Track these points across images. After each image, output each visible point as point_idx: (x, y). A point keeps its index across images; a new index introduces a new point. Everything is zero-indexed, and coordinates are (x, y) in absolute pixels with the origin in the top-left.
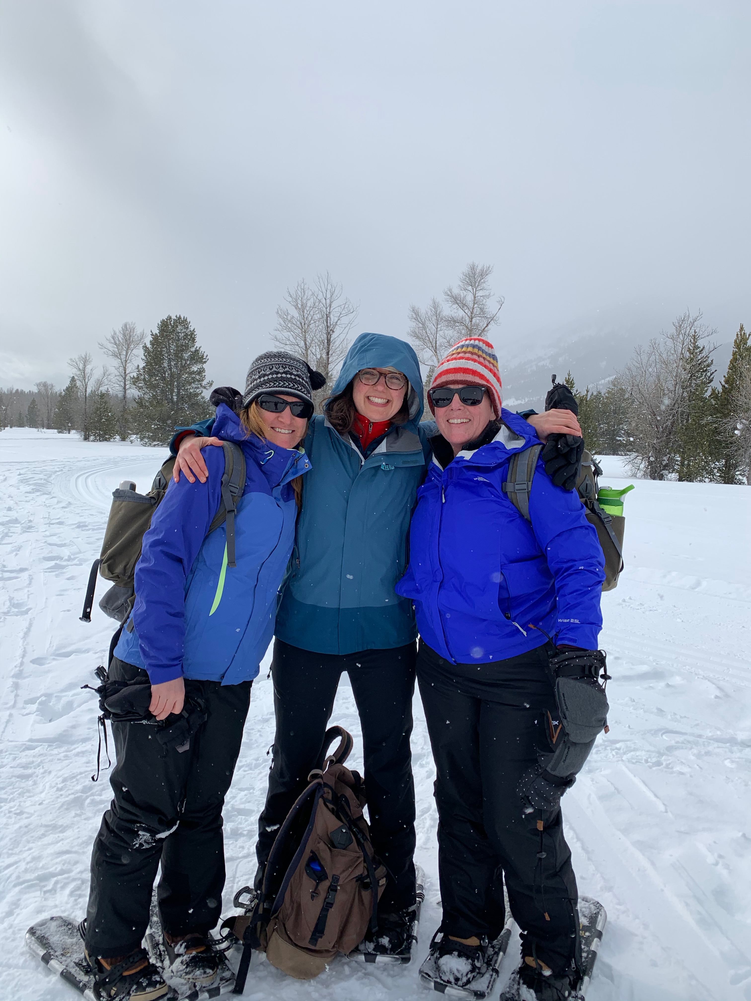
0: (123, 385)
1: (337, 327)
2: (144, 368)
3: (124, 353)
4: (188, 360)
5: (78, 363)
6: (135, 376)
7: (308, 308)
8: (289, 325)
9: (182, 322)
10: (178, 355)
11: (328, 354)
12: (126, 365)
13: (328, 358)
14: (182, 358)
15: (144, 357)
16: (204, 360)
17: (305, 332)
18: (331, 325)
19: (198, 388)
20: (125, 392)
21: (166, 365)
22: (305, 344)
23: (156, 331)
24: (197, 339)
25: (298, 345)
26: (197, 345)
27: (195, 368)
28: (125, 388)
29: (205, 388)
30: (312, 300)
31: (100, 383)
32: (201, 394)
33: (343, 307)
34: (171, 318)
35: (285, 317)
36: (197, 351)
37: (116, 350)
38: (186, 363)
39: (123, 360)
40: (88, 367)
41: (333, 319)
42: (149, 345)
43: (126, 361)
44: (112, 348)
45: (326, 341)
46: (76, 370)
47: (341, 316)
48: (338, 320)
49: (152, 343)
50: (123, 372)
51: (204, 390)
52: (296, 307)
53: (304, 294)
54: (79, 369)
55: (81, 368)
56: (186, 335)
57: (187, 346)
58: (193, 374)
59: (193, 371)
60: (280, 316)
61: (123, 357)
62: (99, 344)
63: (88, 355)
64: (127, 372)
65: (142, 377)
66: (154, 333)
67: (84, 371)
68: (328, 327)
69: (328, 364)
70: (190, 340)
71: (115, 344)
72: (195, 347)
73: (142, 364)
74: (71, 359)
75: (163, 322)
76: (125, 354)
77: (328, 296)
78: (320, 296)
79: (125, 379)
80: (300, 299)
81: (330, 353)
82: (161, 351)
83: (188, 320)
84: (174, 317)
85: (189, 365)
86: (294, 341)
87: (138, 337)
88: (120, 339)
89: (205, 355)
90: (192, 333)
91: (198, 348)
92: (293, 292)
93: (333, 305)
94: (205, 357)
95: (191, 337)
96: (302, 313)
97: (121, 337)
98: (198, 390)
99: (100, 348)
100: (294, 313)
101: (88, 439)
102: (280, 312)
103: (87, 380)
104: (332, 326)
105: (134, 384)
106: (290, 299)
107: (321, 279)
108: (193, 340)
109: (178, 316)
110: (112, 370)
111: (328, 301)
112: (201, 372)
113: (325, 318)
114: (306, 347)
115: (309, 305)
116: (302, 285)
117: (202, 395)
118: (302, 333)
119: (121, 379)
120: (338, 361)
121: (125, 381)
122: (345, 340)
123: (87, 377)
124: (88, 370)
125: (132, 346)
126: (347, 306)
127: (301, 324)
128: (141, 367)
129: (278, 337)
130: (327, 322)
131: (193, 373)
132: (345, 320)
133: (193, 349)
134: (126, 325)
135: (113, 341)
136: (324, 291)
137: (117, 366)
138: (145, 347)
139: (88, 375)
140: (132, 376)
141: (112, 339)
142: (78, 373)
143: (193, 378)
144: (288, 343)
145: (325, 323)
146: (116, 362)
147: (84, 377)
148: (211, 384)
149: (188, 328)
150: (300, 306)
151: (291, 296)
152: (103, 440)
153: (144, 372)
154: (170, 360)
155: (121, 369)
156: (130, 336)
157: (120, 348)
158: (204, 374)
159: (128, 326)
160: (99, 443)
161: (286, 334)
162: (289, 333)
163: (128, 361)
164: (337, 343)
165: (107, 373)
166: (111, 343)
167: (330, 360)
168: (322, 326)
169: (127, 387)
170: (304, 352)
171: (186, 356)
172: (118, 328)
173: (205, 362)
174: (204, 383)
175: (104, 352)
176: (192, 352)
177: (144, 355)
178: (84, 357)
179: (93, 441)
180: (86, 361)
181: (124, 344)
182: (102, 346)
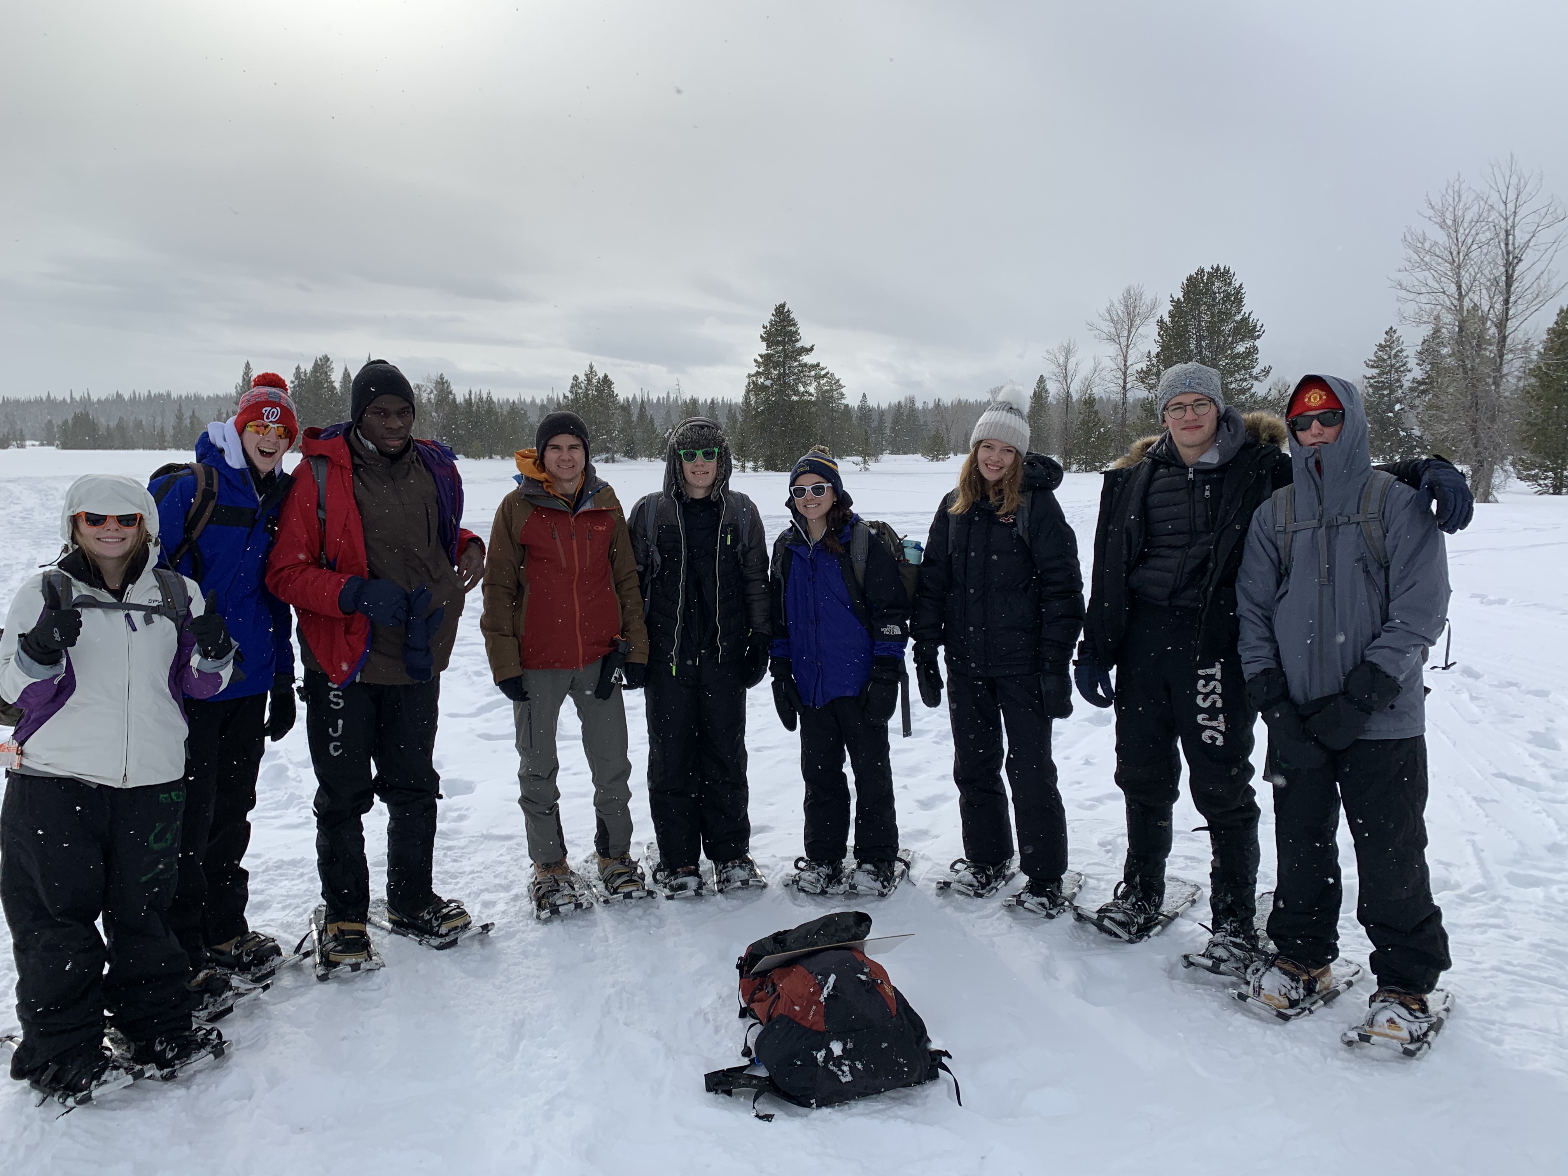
0: (1122, 384)
1: (1528, 250)
2: (1158, 355)
3: (1125, 333)
4: (1229, 336)
5: (1057, 355)
6: (1145, 369)
7: (1466, 225)
8: (1427, 259)
9: (1222, 275)
10: (1214, 330)
11: (1507, 301)
12: (1127, 352)
13: (1507, 309)
14: (1220, 332)
15: (1158, 338)
16: (1257, 333)
17: (1459, 267)
18: (1515, 249)
19: (1245, 380)
20: (1125, 394)
21: (1192, 347)
22: (1459, 287)
23: (1179, 295)
24: (1245, 301)
25: (1444, 292)
26: (1245, 310)
27: (1241, 348)
28: (1124, 388)
29: (1256, 378)
30: (1475, 209)
31: (1088, 384)
32: (1250, 389)
33: (1543, 213)
34: (1203, 271)
35: (1419, 245)
36: (1245, 320)
37: (1114, 330)
38: (1226, 341)
39: (1124, 344)
40: (1070, 360)
41: (1520, 236)
42: (1167, 319)
43: (1128, 346)
44: (1108, 327)
45: (1504, 278)
46: (1054, 366)
47: (1539, 229)
48: (1533, 236)
49: (1172, 315)
50: (1123, 363)
51: (1256, 383)
52: (1443, 225)
53: (1460, 200)
54: (1059, 365)
55: (1062, 363)
56: (1228, 295)
57: (1229, 315)
58: (1239, 358)
59: (1238, 353)
60: (1410, 245)
61: (1123, 341)
62: (1088, 324)
63: (1072, 342)
64: (1128, 364)
65: (1155, 370)
66: (1176, 299)
67: (1066, 366)
68: (1508, 253)
69: (1507, 320)
70: (1233, 302)
71: (1112, 321)
72: (1242, 313)
73: (1155, 349)
74: (1048, 351)
75: (1190, 279)
76: (1126, 335)
77: (1512, 196)
78: (1494, 199)
79: (1125, 374)
80: (1451, 209)
81: (1512, 299)
82: (1186, 325)
83: (1232, 271)
84: (1208, 269)
85: (1232, 343)
86: (1437, 286)
87: (1147, 306)
88: (1120, 313)
89: (1259, 325)
90: (1238, 291)
91: (1247, 315)
92: (1437, 201)
93: (1521, 213)
94: (1258, 328)
95: (1236, 297)
96: (1453, 235)
97: (1120, 309)
98: (1245, 384)
99: (1090, 330)
100: (1440, 237)
101: (1069, 468)
102: (1409, 238)
103: (1069, 381)
104: (1517, 251)
105: (1143, 382)
106: (1431, 213)
107: (1496, 169)
108: (1239, 302)
109: (1215, 267)
110: (1108, 363)
111: (1511, 206)
112: (1252, 351)
113: (1502, 235)
114: (1460, 294)
115: (1468, 218)
116: (1457, 185)
117: (1253, 391)
118: (1452, 270)
119: (1119, 374)
120: (1528, 313)
121: (1125, 377)
122: (1546, 273)
123: (1069, 375)
124: (1071, 366)
125: (1138, 322)
126: (1551, 210)
127: (1451, 253)
128: (1153, 354)
129: (1404, 284)
130: (1507, 244)
131: (1238, 356)
132: (1545, 236)
133: (1238, 318)
134: (1128, 291)
135: (1108, 318)
136: (1503, 188)
137: (1114, 354)
138: (1161, 322)
139: (1071, 372)
140: (1139, 370)
141: (1107, 314)
142: (1057, 370)
143: (1237, 365)
144: (1423, 290)
145: (1503, 245)
146: (1112, 349)
147: (1066, 377)
148: (1268, 372)
149: (1230, 283)
150: (1449, 222)
151: (1433, 208)
152: (1091, 470)
153: (1158, 361)
154: (1200, 338)
155: (1120, 358)
156: (1135, 307)
157: (1119, 326)
158: (1256, 356)
159: (1132, 292)
160: (1085, 474)
161: (1421, 275)
162: (1427, 273)
163: (1131, 346)
164: (1527, 282)
165: (1100, 367)
166: (1106, 320)
167: (1511, 313)
168: (1497, 253)
169: (1128, 386)
170: (1456, 302)
171: (1226, 328)
172: (1117, 297)
173: (1259, 336)
174: (1255, 371)
175: (1095, 336)
176: (1236, 322)
177: (1159, 335)
178: (1066, 345)
179: (1077, 472)
180: (1068, 352)
181: (1126, 320)
182: (1091, 326)
